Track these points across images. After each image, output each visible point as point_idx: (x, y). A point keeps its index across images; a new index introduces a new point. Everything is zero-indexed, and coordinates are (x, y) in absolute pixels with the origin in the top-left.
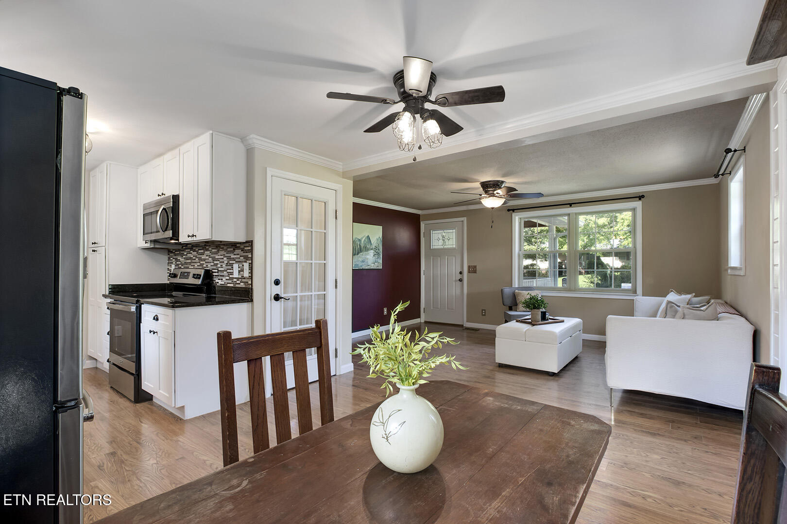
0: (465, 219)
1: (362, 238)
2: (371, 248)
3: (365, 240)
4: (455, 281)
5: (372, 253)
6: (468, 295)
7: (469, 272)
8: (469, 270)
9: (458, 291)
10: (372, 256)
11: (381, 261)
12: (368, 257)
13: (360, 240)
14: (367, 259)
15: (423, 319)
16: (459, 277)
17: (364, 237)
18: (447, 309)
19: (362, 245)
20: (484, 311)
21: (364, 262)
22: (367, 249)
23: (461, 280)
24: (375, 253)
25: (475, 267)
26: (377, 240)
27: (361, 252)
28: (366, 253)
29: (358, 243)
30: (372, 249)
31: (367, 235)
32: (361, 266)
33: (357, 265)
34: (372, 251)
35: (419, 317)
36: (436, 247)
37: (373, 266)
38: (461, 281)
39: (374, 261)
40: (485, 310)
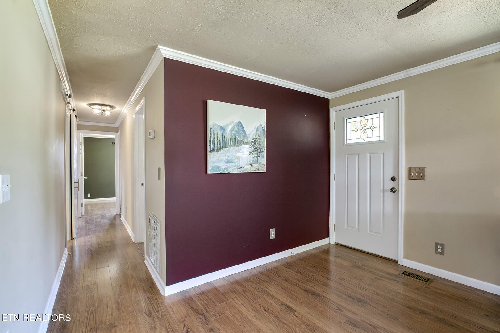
0: (401, 94)
1: (228, 125)
2: (246, 140)
3: (233, 129)
4: (384, 191)
5: (246, 149)
6: (408, 216)
7: (410, 179)
8: (410, 174)
9: (389, 207)
10: (248, 153)
11: (264, 161)
12: (239, 154)
13: (222, 128)
14: (238, 158)
15: (332, 239)
16: (391, 185)
17: (230, 124)
18: (368, 232)
19: (228, 136)
20: (440, 247)
21: (232, 162)
22: (237, 143)
23: (393, 190)
24: (253, 149)
25: (422, 170)
26: (258, 129)
27: (226, 147)
28: (236, 148)
29: (220, 133)
30: (247, 143)
31: (237, 121)
32: (226, 169)
33: (219, 167)
34: (247, 146)
35: (327, 236)
36: (352, 142)
37: (248, 169)
38: (394, 192)
39: (252, 160)
40: (442, 245)
